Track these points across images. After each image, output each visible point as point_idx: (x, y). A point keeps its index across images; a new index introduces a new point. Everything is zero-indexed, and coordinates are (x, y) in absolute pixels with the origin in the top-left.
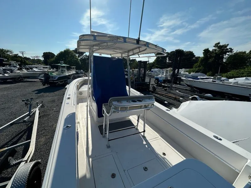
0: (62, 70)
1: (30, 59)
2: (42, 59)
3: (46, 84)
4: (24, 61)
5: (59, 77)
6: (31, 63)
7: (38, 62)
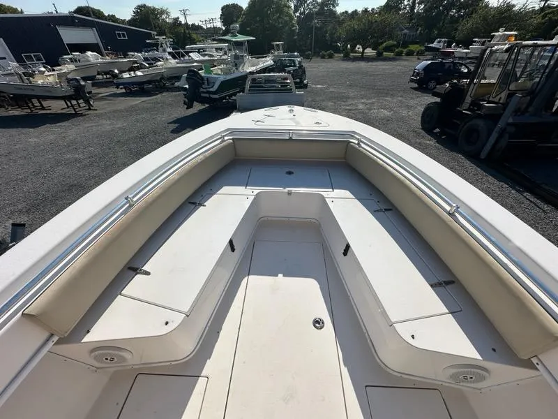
0: (236, 57)
1: (201, 27)
2: (219, 24)
3: (195, 103)
4: (189, 34)
5: (222, 83)
6: (201, 39)
7: (212, 34)
